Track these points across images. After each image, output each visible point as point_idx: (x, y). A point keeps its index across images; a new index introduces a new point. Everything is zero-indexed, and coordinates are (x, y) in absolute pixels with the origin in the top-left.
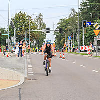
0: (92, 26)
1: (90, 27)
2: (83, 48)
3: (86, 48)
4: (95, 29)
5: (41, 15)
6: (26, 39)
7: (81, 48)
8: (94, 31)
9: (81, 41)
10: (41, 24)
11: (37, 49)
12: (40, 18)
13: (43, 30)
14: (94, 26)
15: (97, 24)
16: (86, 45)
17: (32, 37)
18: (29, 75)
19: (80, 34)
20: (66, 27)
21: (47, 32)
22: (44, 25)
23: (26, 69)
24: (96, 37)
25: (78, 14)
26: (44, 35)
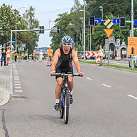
0: (102, 24)
1: (99, 25)
2: (89, 54)
3: (94, 54)
4: (106, 27)
5: (31, 9)
6: (11, 42)
7: (87, 54)
8: (105, 30)
9: (87, 44)
10: (31, 21)
11: (27, 55)
12: (31, 13)
13: (35, 29)
14: (105, 24)
15: (109, 20)
16: (93, 49)
17: (20, 39)
18: (16, 91)
19: (86, 34)
20: (66, 24)
21: (40, 32)
22: (36, 22)
23: (11, 83)
24: (107, 38)
25: (82, 8)
26: (35, 37)
